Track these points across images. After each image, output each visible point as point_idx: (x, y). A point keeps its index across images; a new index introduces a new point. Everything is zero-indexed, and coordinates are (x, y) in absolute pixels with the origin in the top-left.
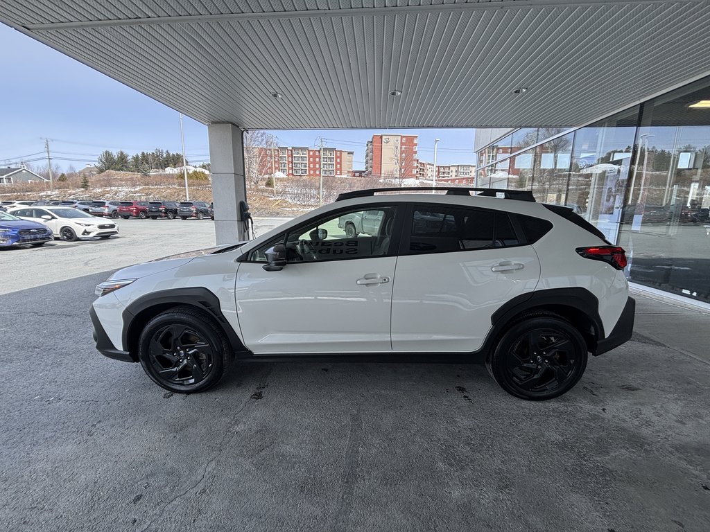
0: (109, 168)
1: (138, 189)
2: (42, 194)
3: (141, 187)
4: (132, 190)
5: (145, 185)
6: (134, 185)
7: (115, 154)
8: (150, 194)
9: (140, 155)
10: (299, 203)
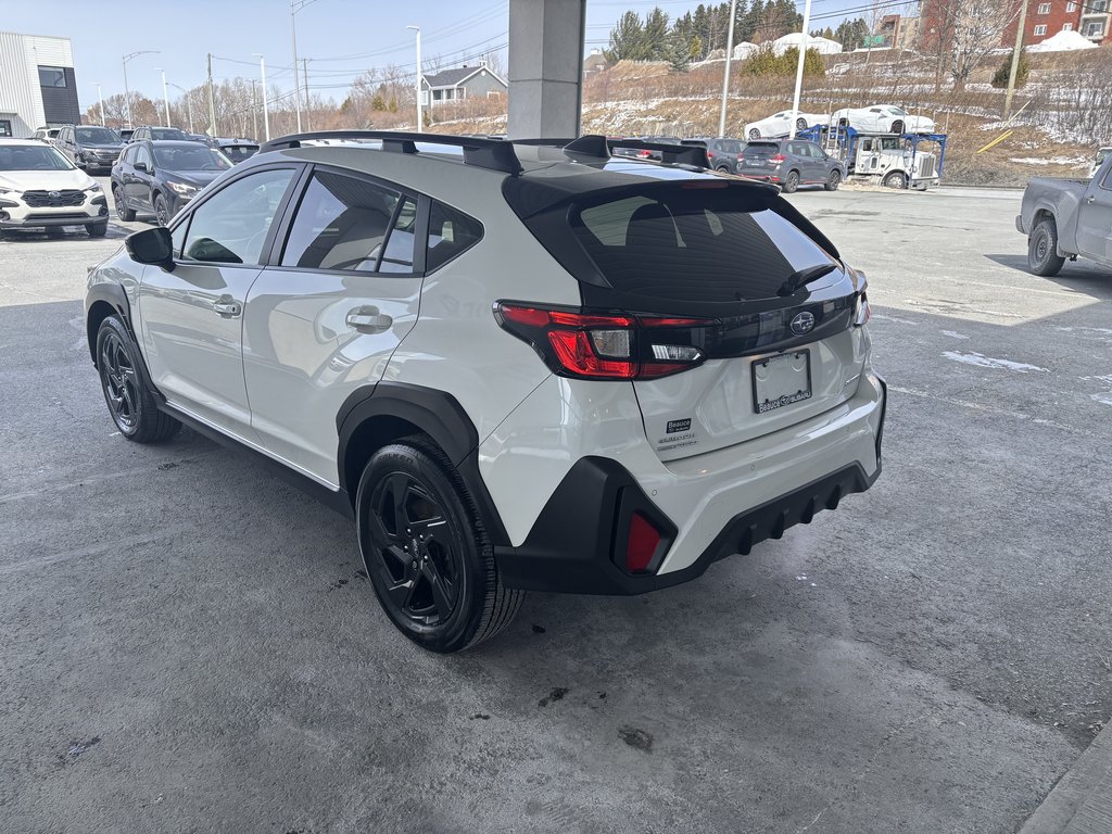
0: (624, 55)
1: (654, 103)
2: (498, 120)
3: (662, 100)
4: (643, 108)
5: (671, 94)
6: (647, 97)
7: (643, 20)
8: (675, 118)
9: (693, 14)
10: (1085, 140)
